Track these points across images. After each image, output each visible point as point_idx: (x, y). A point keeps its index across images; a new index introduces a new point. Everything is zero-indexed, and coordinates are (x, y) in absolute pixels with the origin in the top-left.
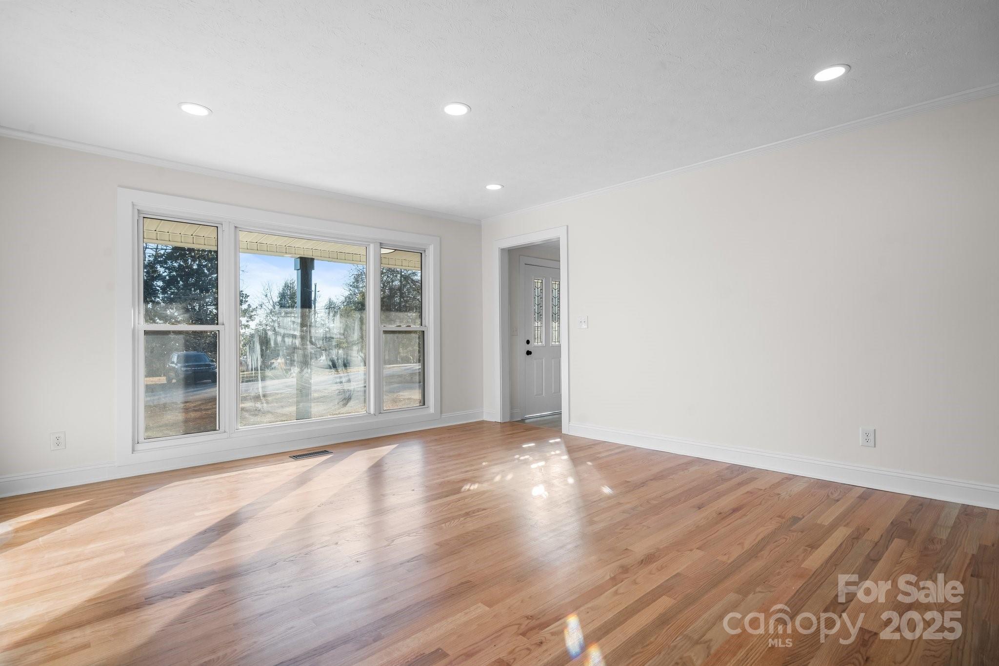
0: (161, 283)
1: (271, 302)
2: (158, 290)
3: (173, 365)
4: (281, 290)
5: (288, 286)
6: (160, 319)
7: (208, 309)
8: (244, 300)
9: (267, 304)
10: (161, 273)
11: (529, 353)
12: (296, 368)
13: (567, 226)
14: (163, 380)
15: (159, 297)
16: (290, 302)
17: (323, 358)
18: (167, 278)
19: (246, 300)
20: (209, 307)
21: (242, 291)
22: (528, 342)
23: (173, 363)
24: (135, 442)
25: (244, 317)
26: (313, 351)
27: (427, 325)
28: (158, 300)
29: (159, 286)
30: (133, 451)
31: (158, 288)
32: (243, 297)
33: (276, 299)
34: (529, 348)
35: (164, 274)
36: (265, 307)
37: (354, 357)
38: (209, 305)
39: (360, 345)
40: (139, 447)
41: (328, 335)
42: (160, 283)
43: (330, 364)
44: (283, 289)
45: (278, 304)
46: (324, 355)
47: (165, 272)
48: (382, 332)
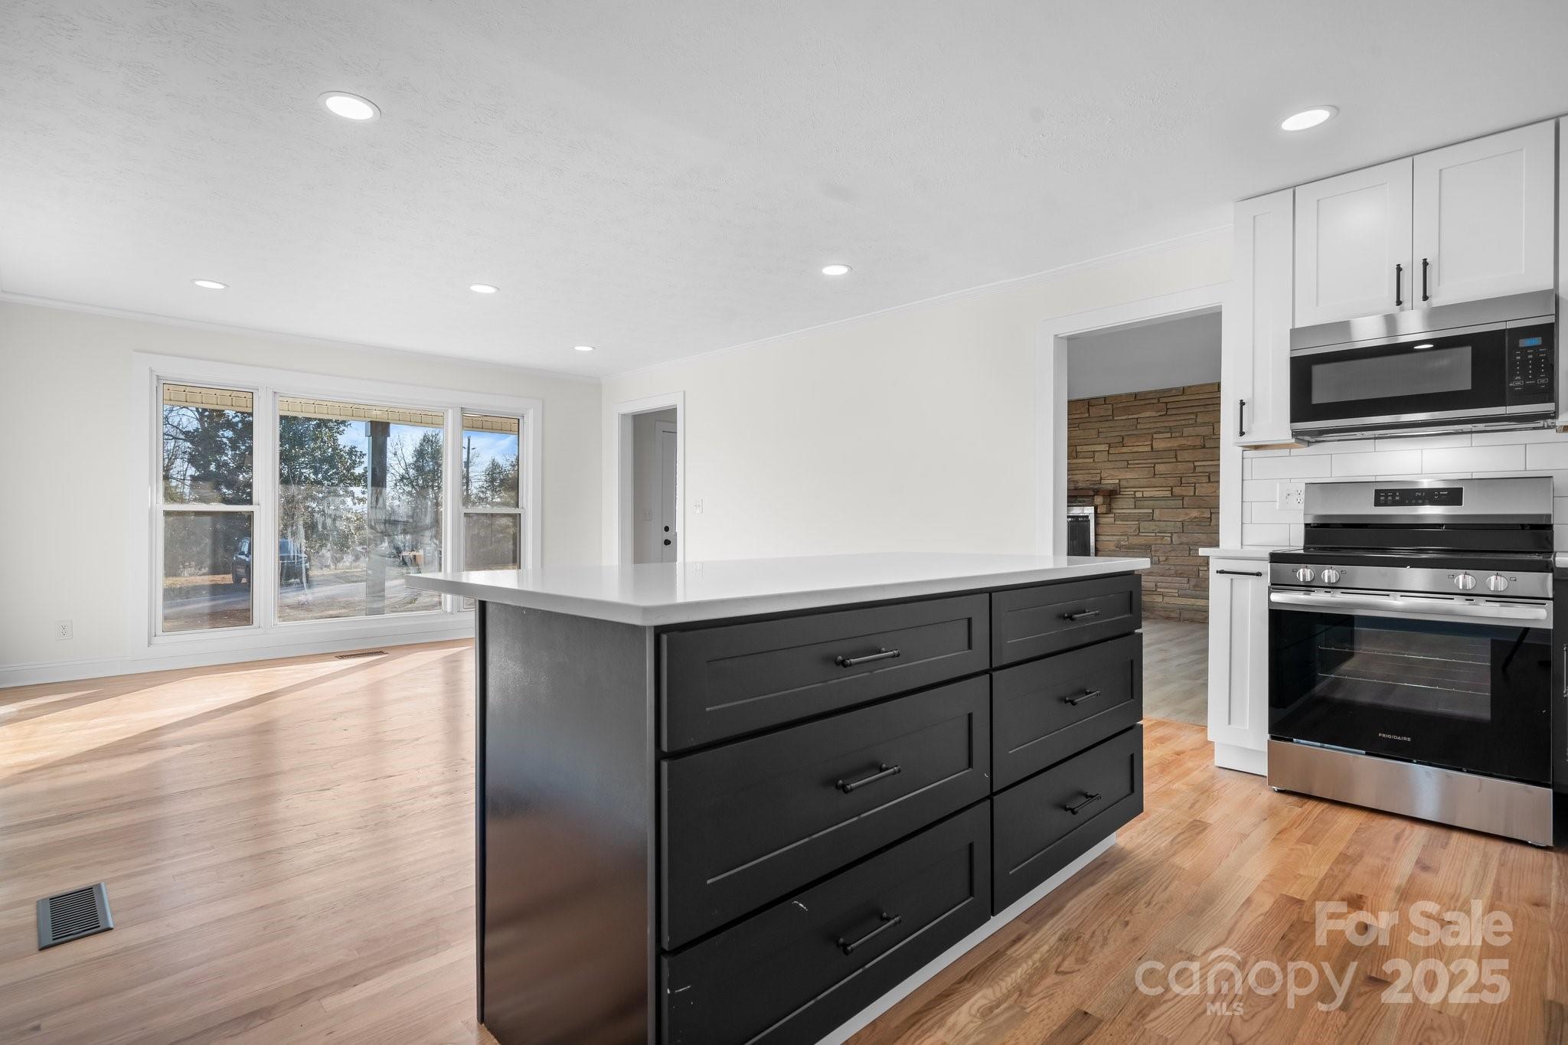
0: (231, 433)
1: (403, 465)
2: (225, 444)
3: (243, 557)
4: (418, 445)
5: (429, 441)
6: (228, 489)
7: (302, 473)
8: (358, 460)
9: (396, 467)
10: (231, 417)
11: (667, 542)
12: (350, 556)
13: (684, 392)
14: (228, 579)
15: (227, 455)
16: (431, 463)
17: (386, 544)
18: (240, 425)
19: (362, 460)
20: (303, 471)
21: (355, 447)
22: (667, 529)
23: (242, 553)
24: (152, 636)
25: (359, 486)
26: (372, 536)
27: (525, 506)
28: (226, 458)
29: (227, 438)
30: (150, 644)
31: (225, 440)
32: (356, 455)
33: (410, 460)
34: (667, 536)
35: (234, 420)
36: (393, 471)
37: (427, 544)
38: (303, 468)
39: (434, 531)
40: (155, 640)
41: (393, 518)
42: (229, 434)
43: (394, 551)
44: (422, 445)
45: (413, 467)
46: (386, 540)
47: (237, 416)
48: (462, 515)
